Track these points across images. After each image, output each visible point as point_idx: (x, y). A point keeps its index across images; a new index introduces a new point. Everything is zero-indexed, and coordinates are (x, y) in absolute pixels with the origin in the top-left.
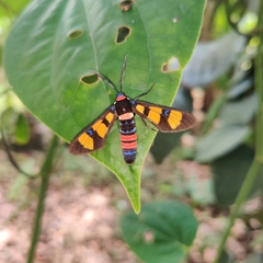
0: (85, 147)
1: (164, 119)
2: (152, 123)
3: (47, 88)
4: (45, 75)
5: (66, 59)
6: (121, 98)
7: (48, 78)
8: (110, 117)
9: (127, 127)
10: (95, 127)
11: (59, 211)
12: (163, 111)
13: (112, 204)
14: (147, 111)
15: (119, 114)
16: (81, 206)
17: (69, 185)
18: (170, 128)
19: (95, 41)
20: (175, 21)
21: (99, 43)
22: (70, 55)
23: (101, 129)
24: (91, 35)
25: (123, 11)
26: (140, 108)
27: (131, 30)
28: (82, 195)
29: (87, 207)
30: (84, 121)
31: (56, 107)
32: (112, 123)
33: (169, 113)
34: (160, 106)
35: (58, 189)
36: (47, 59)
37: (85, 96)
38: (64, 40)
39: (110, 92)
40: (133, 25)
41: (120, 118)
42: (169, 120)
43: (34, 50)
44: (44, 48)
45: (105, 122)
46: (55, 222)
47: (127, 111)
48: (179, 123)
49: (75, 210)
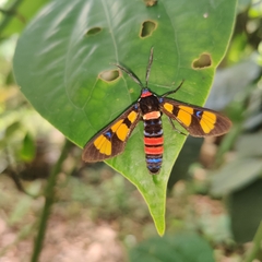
0: (101, 152)
1: (196, 121)
2: (182, 125)
3: (59, 88)
4: (57, 74)
5: (82, 57)
6: (146, 94)
7: (61, 77)
8: (133, 117)
9: (153, 128)
10: (114, 128)
11: (64, 244)
12: (195, 112)
13: (120, 239)
14: (176, 111)
15: (144, 113)
16: (87, 240)
17: (76, 217)
18: (202, 132)
19: (116, 37)
20: (205, 16)
21: (121, 39)
22: (87, 52)
23: (121, 130)
24: (111, 31)
25: (148, 6)
26: (169, 107)
27: (157, 24)
28: (88, 228)
29: (93, 241)
30: (101, 123)
31: (69, 108)
32: (135, 123)
33: (201, 114)
34: (191, 106)
35: (64, 220)
36: (61, 59)
37: (103, 95)
38: (81, 38)
39: (132, 90)
40: (159, 20)
41: (144, 118)
42: (202, 123)
43: (46, 50)
44: (57, 48)
45: (127, 122)
46: (60, 256)
47: (153, 110)
48: (212, 127)
49: (81, 244)
